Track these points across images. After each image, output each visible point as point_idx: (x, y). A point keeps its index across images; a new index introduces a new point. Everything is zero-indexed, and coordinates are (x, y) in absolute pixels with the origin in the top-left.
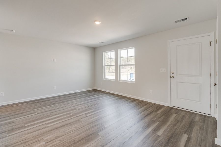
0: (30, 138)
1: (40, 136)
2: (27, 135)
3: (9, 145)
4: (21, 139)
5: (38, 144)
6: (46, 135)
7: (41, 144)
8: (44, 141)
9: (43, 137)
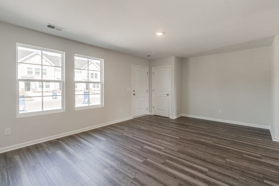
0: (236, 172)
1: (226, 166)
2: (238, 178)
3: (260, 182)
4: (246, 179)
5: (232, 162)
6: (219, 163)
7: (230, 161)
8: (225, 161)
9: (224, 164)
